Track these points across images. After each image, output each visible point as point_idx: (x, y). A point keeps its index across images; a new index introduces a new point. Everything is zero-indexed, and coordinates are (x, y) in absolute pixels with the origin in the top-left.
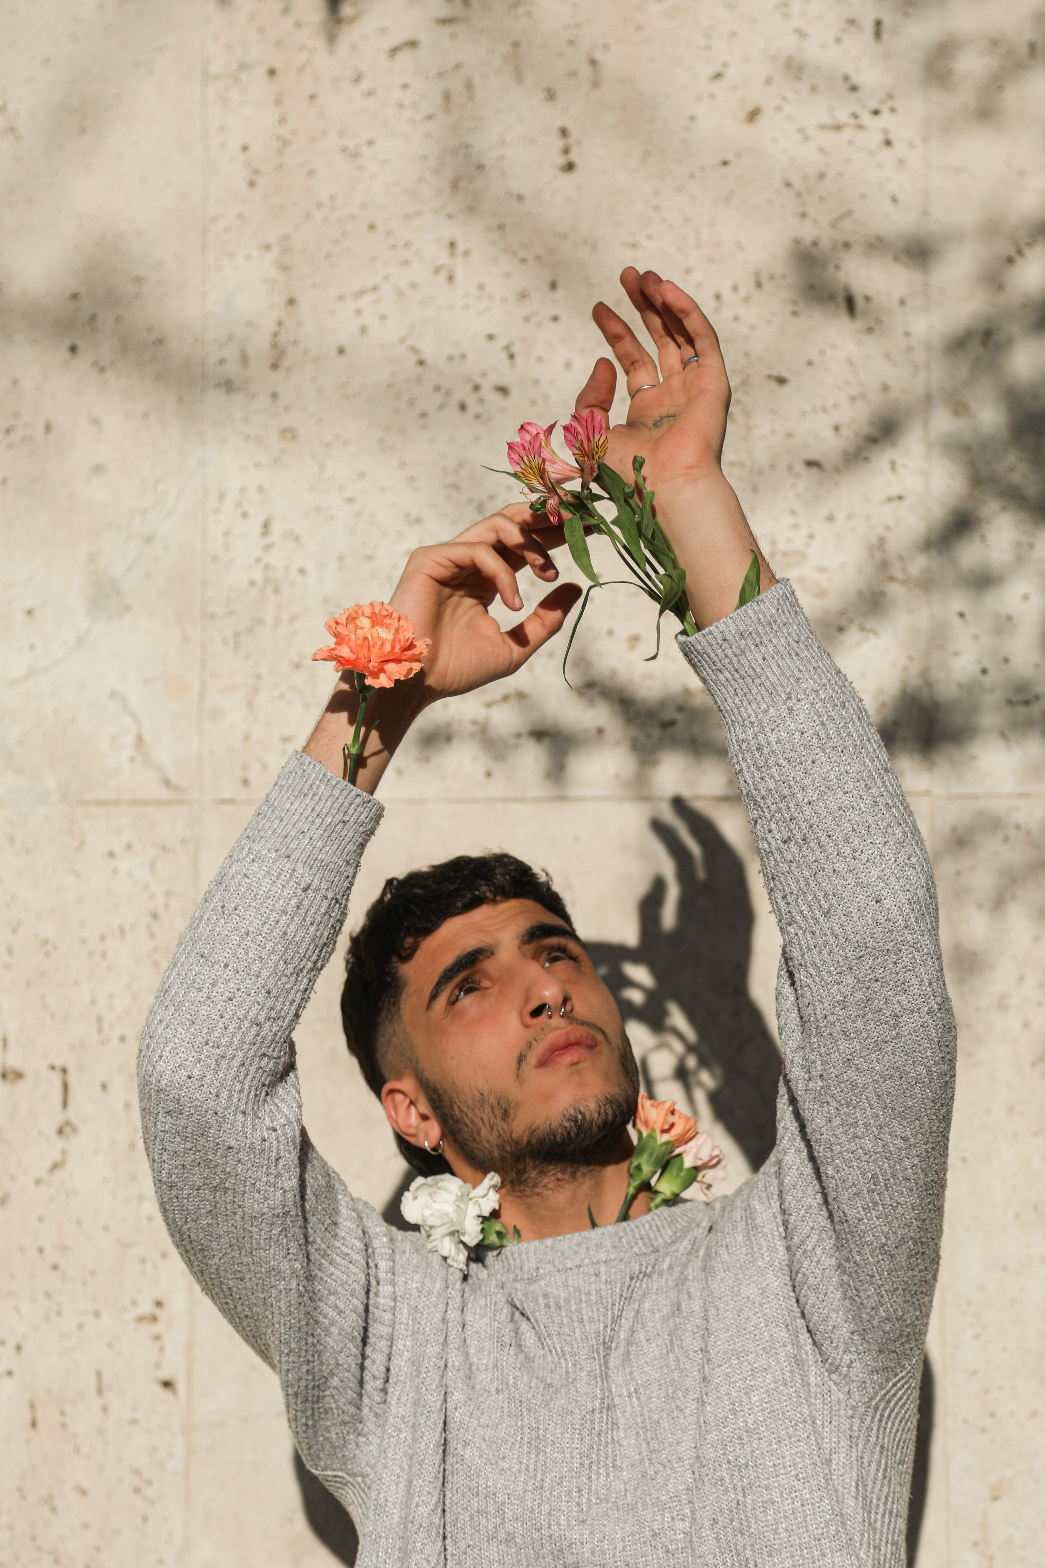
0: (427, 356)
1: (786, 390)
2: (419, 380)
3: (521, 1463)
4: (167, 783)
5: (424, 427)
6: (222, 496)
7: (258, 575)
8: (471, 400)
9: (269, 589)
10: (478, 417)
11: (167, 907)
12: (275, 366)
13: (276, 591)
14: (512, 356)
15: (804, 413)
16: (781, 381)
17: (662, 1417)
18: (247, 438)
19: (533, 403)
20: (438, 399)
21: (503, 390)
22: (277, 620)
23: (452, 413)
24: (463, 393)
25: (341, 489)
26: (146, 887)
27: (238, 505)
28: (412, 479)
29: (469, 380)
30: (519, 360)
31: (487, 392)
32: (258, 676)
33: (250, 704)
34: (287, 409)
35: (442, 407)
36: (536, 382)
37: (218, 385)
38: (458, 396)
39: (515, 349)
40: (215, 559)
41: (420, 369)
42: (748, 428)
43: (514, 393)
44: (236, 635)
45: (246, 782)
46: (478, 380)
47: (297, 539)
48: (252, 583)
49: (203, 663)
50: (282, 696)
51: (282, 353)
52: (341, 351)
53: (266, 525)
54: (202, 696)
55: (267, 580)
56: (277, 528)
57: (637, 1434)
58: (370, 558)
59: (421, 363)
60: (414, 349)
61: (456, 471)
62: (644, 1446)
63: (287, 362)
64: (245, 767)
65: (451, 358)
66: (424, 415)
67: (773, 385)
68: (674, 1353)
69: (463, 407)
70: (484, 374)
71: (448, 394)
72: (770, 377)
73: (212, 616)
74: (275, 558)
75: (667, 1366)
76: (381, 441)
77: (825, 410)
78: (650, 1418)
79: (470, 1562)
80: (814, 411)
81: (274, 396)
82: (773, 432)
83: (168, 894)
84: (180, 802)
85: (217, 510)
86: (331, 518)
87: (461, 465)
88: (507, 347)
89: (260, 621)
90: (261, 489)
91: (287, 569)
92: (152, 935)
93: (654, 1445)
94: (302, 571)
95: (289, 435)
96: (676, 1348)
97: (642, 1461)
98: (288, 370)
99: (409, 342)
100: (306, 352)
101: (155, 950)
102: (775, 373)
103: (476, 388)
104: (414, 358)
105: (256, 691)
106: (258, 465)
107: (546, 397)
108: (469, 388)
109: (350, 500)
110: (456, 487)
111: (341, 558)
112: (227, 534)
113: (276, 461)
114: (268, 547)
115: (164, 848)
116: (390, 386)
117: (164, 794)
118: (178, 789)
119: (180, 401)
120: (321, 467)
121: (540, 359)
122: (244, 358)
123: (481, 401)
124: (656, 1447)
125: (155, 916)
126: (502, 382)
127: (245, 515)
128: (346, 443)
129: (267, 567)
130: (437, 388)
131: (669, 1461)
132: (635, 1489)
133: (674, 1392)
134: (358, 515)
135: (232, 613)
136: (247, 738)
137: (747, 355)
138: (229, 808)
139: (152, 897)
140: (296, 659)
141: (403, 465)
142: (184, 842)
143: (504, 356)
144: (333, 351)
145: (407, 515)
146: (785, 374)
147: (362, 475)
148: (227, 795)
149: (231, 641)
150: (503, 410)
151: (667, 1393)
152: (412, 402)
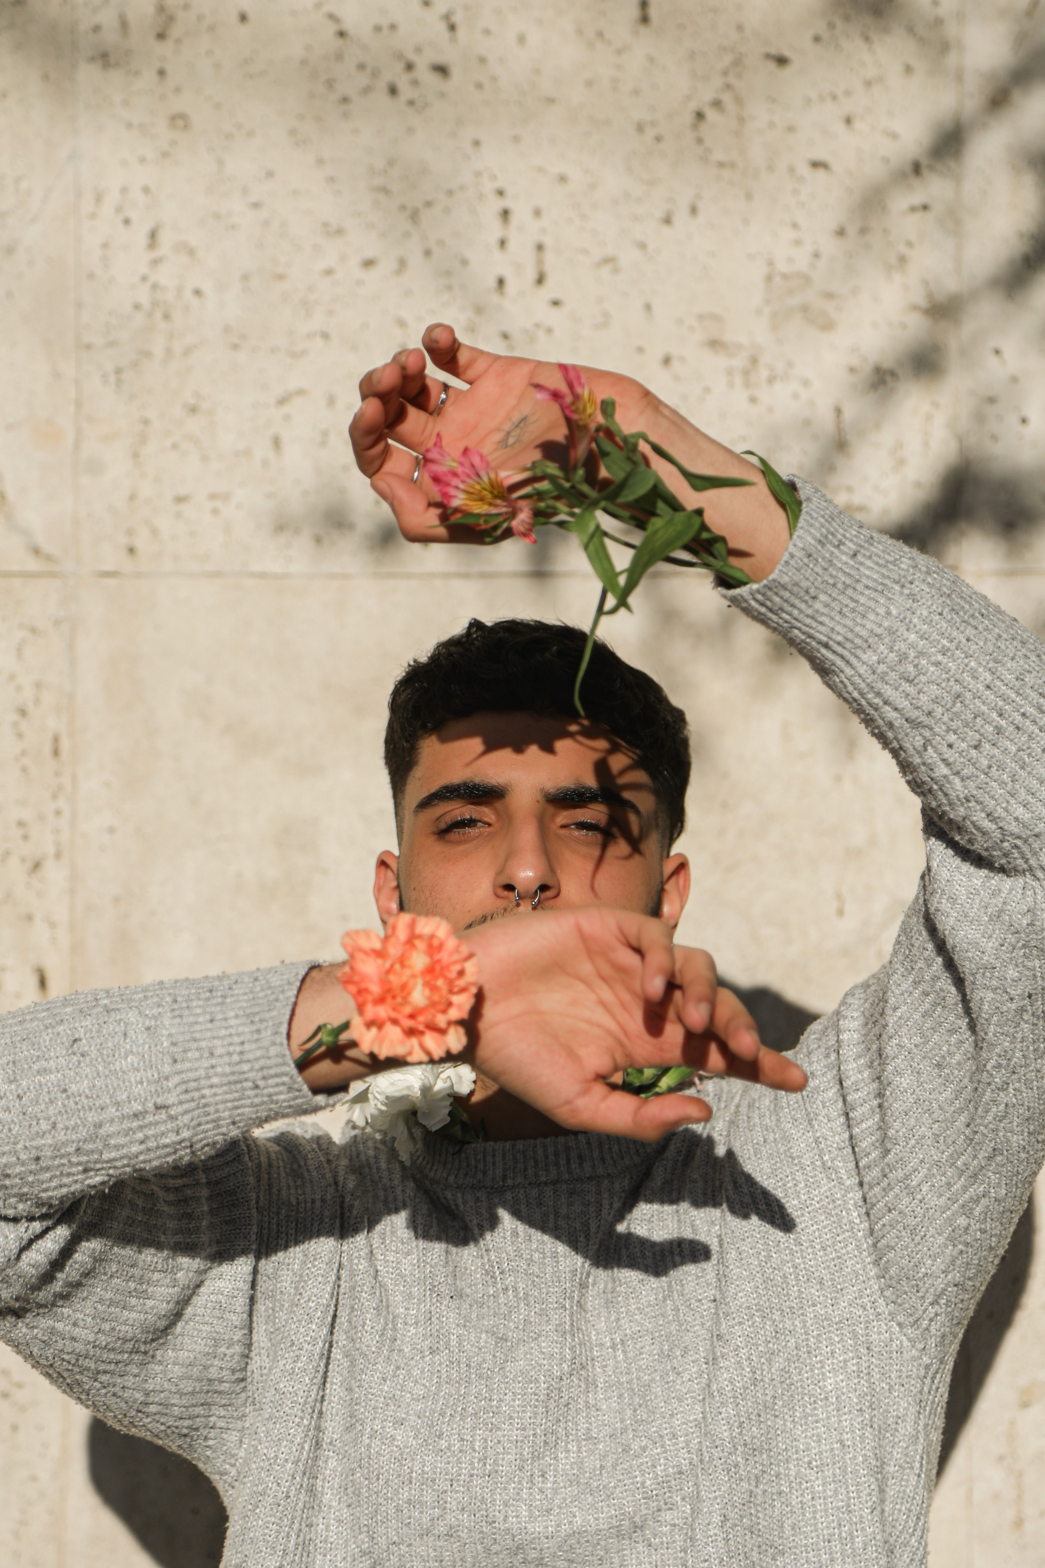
0: (349, 25)
1: (787, 72)
2: (339, 56)
3: (462, 1440)
4: (36, 551)
5: (346, 116)
6: (99, 198)
7: (144, 296)
8: (403, 82)
9: (158, 315)
10: (411, 103)
11: (37, 701)
12: (161, 36)
13: (167, 317)
14: (452, 28)
15: (808, 101)
16: (782, 61)
17: (653, 1380)
18: (129, 126)
19: (479, 86)
20: (363, 80)
21: (442, 70)
22: (169, 351)
23: (381, 95)
24: (394, 73)
25: (245, 191)
26: (12, 677)
27: (119, 209)
28: (331, 180)
29: (400, 56)
30: (461, 32)
31: (423, 73)
32: (146, 422)
33: (136, 455)
34: (178, 90)
35: (367, 90)
36: (482, 60)
37: (92, 59)
38: (386, 77)
39: (457, 19)
40: (91, 276)
41: (340, 42)
42: (741, 120)
43: (456, 73)
44: (118, 371)
45: (131, 550)
46: (412, 57)
47: (191, 252)
48: (137, 307)
49: (79, 405)
50: (175, 446)
51: (171, 19)
52: (243, 18)
53: (153, 235)
54: (77, 445)
55: (155, 304)
56: (166, 238)
57: (621, 1396)
58: (281, 277)
59: (342, 34)
60: (332, 17)
61: (386, 172)
62: (629, 1413)
63: (176, 31)
64: (130, 532)
65: (378, 29)
66: (345, 100)
67: (772, 66)
68: (673, 1300)
69: (393, 91)
70: (418, 50)
71: (375, 73)
72: (768, 56)
73: (89, 347)
74: (165, 276)
75: (663, 1315)
76: (293, 132)
77: (834, 98)
78: (638, 1379)
79: (394, 1559)
80: (822, 98)
81: (162, 73)
82: (772, 125)
83: (38, 685)
84: (52, 575)
85: (93, 216)
86: (233, 227)
87: (391, 163)
88: (447, 17)
89: (148, 354)
90: (146, 190)
91: (179, 290)
92: (20, 736)
93: (642, 1414)
94: (198, 292)
95: (180, 123)
96: (675, 1295)
97: (624, 1430)
98: (178, 41)
99: (326, 9)
100: (200, 18)
101: (24, 753)
102: (773, 51)
103: (410, 67)
104: (333, 28)
105: (143, 439)
106: (142, 160)
107: (494, 79)
108: (400, 66)
109: (256, 205)
110: (385, 190)
111: (245, 278)
112: (105, 246)
113: (165, 155)
114: (156, 263)
115: (33, 630)
116: (304, 62)
117: (32, 564)
118: (49, 558)
119: (46, 77)
120: (220, 163)
121: (487, 32)
122: (124, 24)
123: (415, 83)
124: (645, 1416)
125: (23, 713)
126: (440, 59)
127: (127, 222)
128: (250, 134)
129: (155, 287)
130: (361, 67)
131: (661, 1436)
132: (614, 1466)
133: (670, 1350)
134: (266, 223)
135: (111, 344)
136: (133, 497)
137: (740, 28)
138: (112, 582)
139: (19, 689)
140: (192, 401)
141: (320, 162)
142: (57, 623)
143: (442, 27)
144: (234, 18)
145: (326, 225)
146: (787, 53)
147: (270, 174)
148: (109, 567)
149: (112, 379)
150: (442, 95)
151: (662, 1350)
152: (330, 84)
